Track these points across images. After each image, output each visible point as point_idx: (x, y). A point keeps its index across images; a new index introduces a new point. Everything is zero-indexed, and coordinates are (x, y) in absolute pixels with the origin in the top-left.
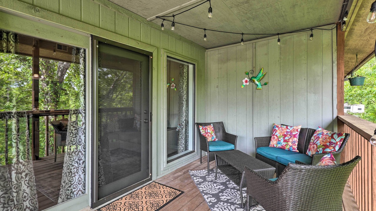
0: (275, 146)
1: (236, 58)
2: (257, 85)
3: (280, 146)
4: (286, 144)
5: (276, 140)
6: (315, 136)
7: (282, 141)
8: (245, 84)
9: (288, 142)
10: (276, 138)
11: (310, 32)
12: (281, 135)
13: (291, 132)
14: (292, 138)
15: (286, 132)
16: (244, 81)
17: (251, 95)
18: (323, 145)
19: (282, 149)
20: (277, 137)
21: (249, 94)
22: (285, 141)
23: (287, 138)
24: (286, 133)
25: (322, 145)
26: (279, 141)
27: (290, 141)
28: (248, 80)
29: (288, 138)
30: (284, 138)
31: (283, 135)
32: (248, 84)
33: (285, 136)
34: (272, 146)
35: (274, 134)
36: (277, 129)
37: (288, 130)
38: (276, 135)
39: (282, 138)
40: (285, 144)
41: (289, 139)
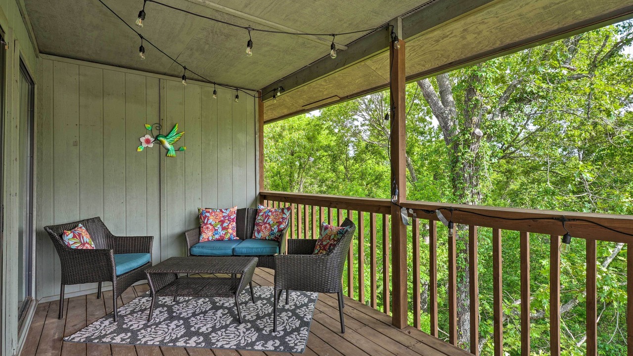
0: (210, 238)
1: (124, 94)
2: (168, 150)
3: (218, 237)
4: (226, 233)
5: (212, 229)
6: (262, 215)
7: (220, 230)
8: (144, 145)
9: (227, 229)
10: (211, 227)
11: (235, 93)
12: (217, 222)
13: (229, 216)
14: (231, 223)
15: (223, 217)
16: (143, 140)
17: (157, 164)
18: (277, 222)
19: (221, 240)
20: (212, 225)
21: (153, 163)
22: (224, 229)
23: (225, 225)
24: (223, 219)
25: (275, 222)
26: (216, 230)
27: (230, 227)
28: (152, 139)
29: (227, 224)
30: (222, 225)
31: (219, 222)
32: (151, 145)
33: (222, 222)
34: (206, 240)
35: (206, 222)
36: (208, 214)
37: (224, 214)
38: (209, 224)
39: (219, 226)
40: (224, 233)
41: (228, 226)
